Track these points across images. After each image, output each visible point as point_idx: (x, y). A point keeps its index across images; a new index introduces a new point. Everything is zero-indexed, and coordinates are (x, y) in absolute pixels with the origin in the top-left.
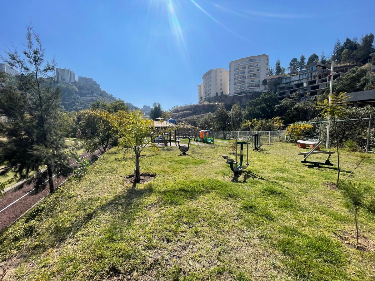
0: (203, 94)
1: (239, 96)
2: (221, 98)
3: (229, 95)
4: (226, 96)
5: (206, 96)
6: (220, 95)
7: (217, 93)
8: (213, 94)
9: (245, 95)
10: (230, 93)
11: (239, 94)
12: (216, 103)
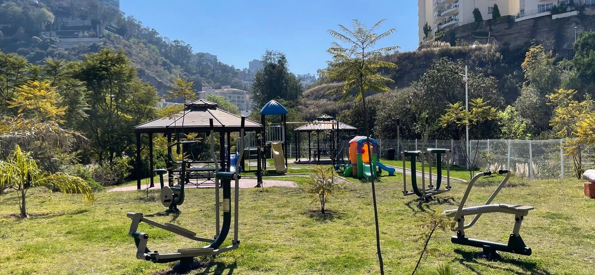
0: (431, 19)
1: (554, 17)
2: (491, 30)
3: (518, 17)
4: (509, 19)
5: (440, 24)
6: (486, 16)
7: (477, 13)
8: (464, 17)
9: (575, 13)
10: (522, 11)
11: (555, 11)
12: (474, 46)
